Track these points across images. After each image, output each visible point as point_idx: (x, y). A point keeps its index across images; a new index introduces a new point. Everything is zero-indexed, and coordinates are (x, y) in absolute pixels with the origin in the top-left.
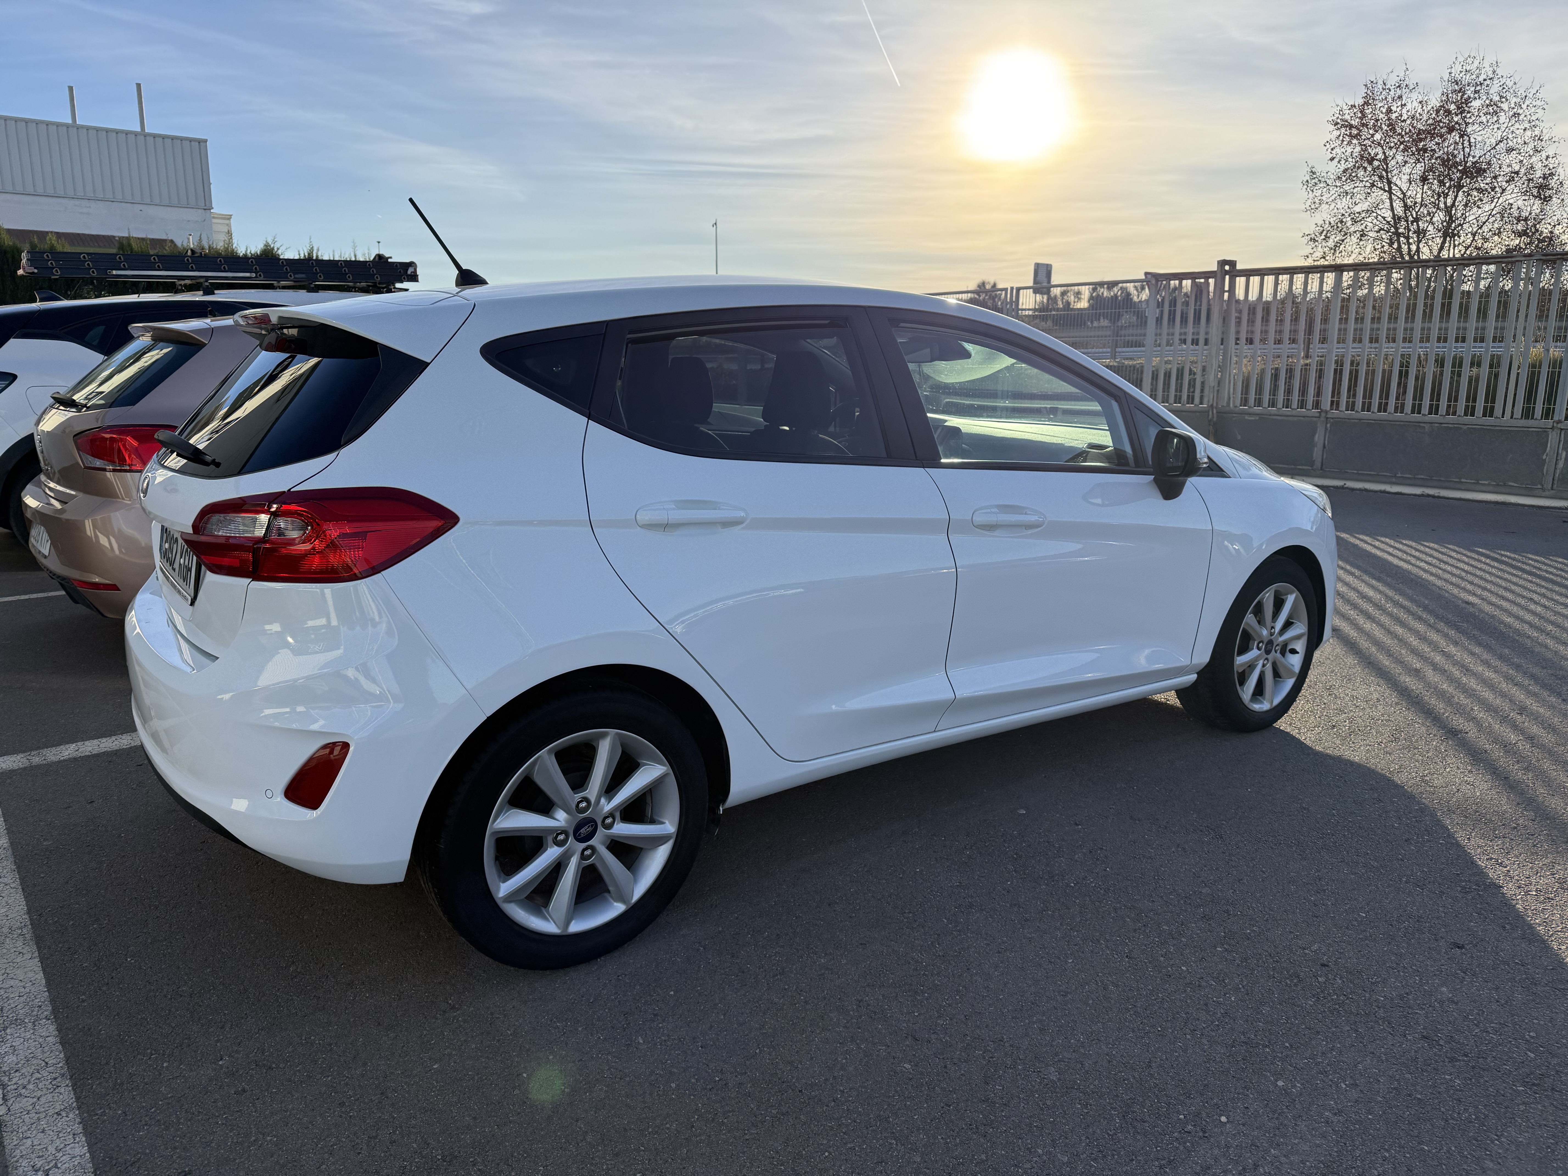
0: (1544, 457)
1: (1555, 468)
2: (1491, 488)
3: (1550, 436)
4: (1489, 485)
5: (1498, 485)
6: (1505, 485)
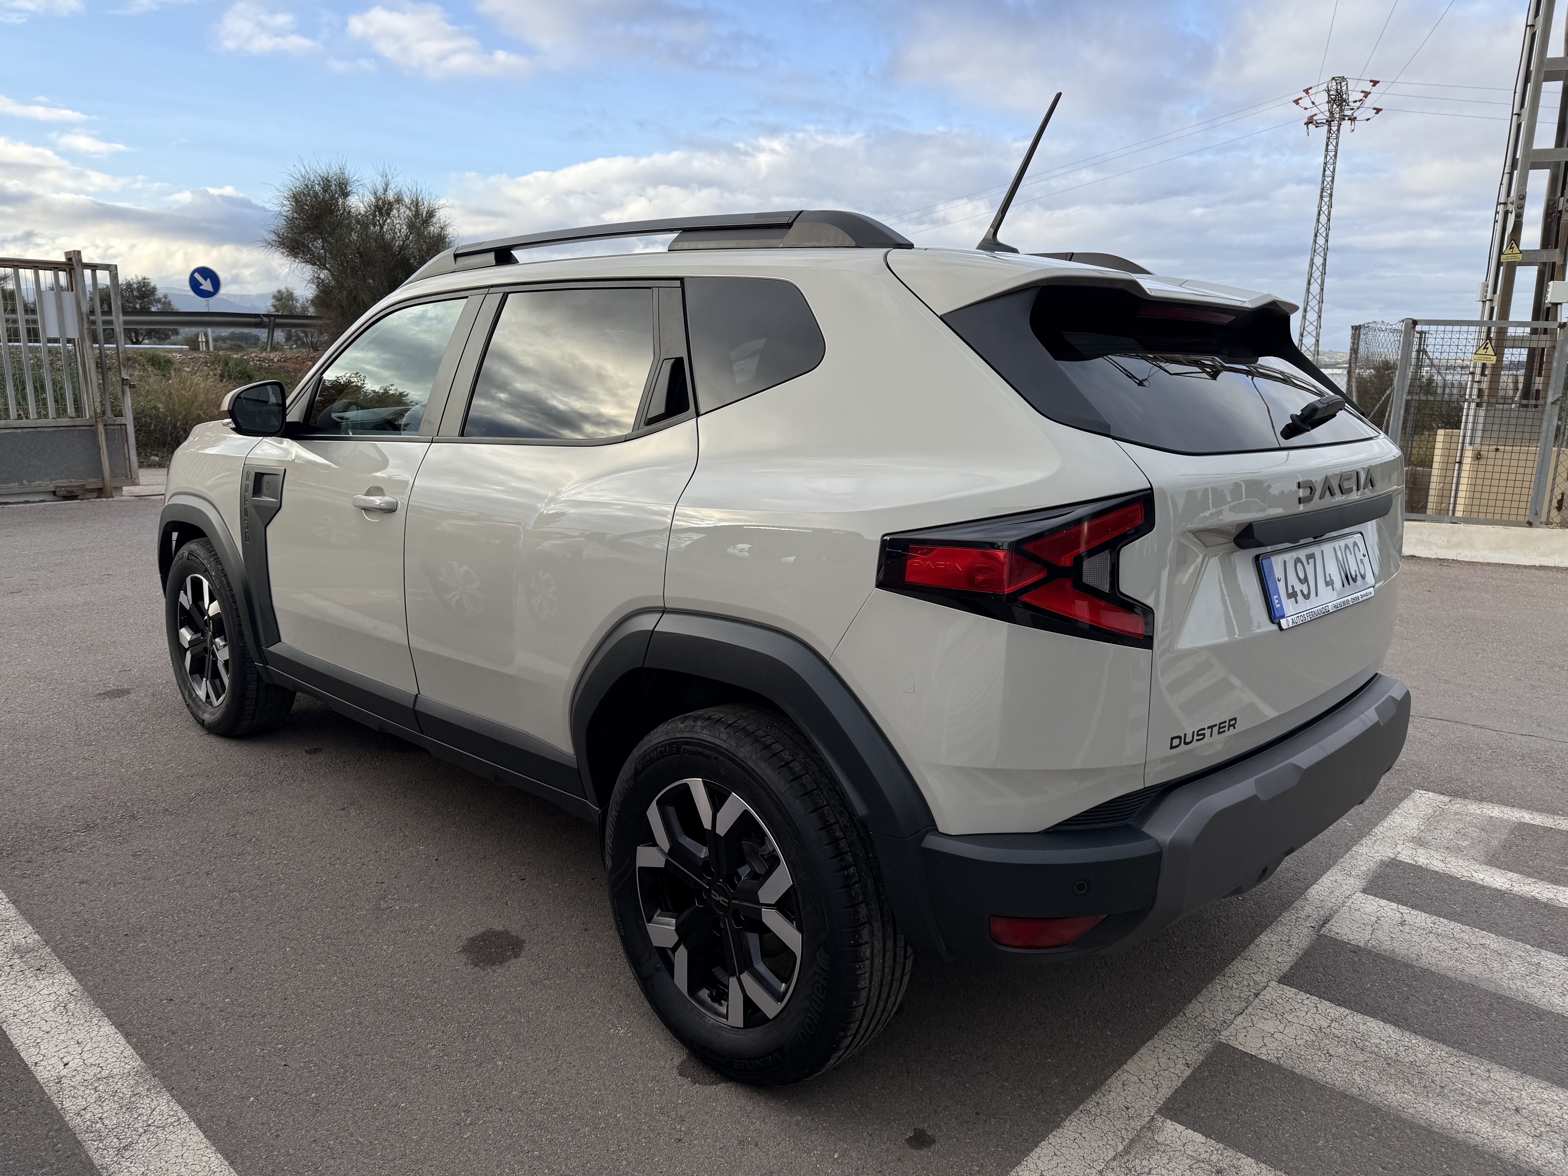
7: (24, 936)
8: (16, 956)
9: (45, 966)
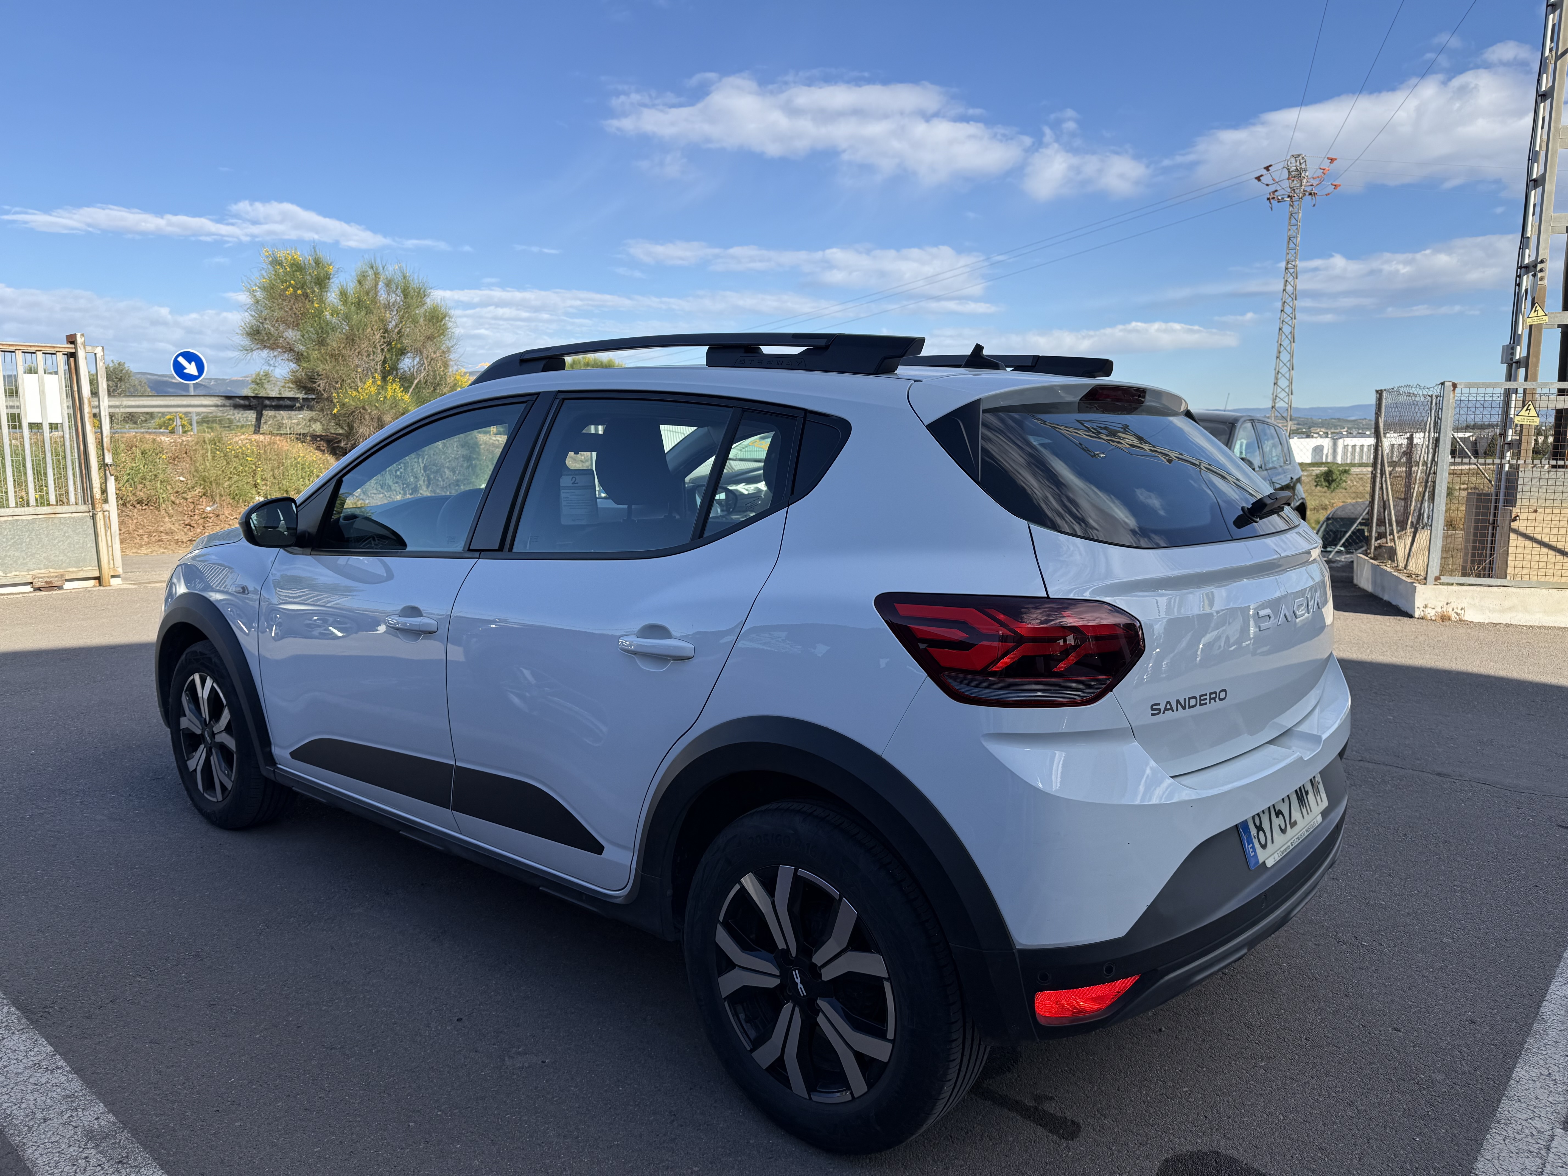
7: (96, 1116)
8: (91, 1145)
9: (127, 1157)
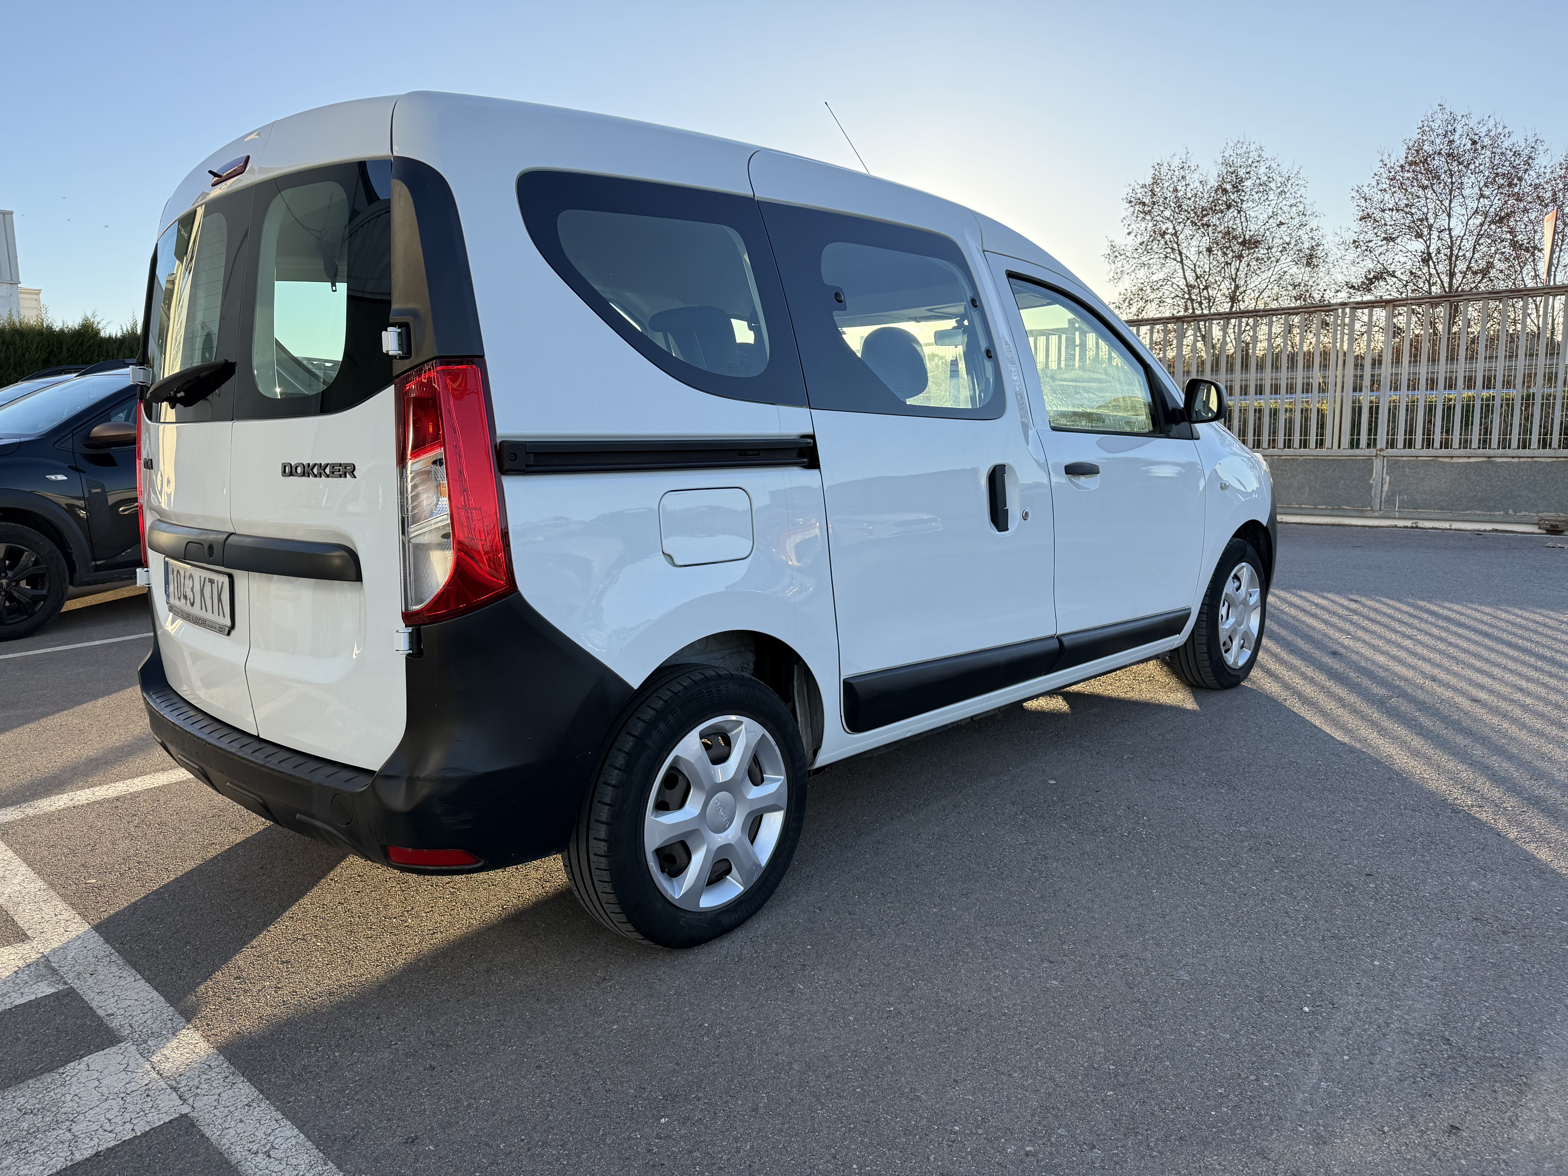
0: (1371, 482)
1: (1382, 491)
2: (1328, 512)
3: (1375, 463)
4: (1326, 509)
5: (1333, 509)
6: (1339, 508)
